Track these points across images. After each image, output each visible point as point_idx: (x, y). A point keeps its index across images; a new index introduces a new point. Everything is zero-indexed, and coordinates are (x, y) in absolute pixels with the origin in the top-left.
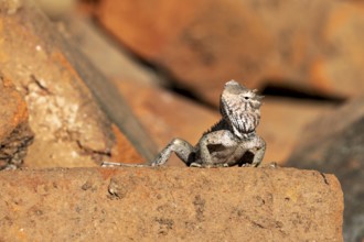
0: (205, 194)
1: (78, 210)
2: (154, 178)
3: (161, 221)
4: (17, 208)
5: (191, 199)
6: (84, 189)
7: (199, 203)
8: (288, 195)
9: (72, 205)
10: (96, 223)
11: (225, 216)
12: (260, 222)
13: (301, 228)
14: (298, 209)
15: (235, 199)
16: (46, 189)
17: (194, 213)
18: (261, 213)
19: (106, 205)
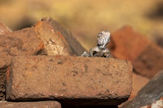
0: (88, 64)
1: (48, 67)
2: (72, 59)
3: (74, 72)
4: (29, 65)
5: (84, 65)
6: (50, 61)
7: (86, 67)
8: (115, 66)
9: (46, 66)
10: (54, 71)
11: (94, 71)
12: (105, 73)
13: (118, 76)
14: (117, 70)
15: (97, 66)
16: (38, 60)
17: (84, 70)
18: (106, 70)
19: (57, 66)
